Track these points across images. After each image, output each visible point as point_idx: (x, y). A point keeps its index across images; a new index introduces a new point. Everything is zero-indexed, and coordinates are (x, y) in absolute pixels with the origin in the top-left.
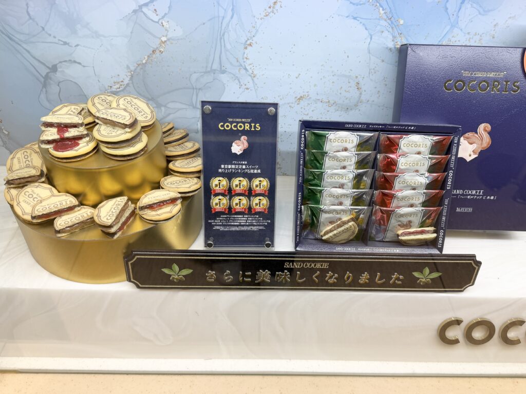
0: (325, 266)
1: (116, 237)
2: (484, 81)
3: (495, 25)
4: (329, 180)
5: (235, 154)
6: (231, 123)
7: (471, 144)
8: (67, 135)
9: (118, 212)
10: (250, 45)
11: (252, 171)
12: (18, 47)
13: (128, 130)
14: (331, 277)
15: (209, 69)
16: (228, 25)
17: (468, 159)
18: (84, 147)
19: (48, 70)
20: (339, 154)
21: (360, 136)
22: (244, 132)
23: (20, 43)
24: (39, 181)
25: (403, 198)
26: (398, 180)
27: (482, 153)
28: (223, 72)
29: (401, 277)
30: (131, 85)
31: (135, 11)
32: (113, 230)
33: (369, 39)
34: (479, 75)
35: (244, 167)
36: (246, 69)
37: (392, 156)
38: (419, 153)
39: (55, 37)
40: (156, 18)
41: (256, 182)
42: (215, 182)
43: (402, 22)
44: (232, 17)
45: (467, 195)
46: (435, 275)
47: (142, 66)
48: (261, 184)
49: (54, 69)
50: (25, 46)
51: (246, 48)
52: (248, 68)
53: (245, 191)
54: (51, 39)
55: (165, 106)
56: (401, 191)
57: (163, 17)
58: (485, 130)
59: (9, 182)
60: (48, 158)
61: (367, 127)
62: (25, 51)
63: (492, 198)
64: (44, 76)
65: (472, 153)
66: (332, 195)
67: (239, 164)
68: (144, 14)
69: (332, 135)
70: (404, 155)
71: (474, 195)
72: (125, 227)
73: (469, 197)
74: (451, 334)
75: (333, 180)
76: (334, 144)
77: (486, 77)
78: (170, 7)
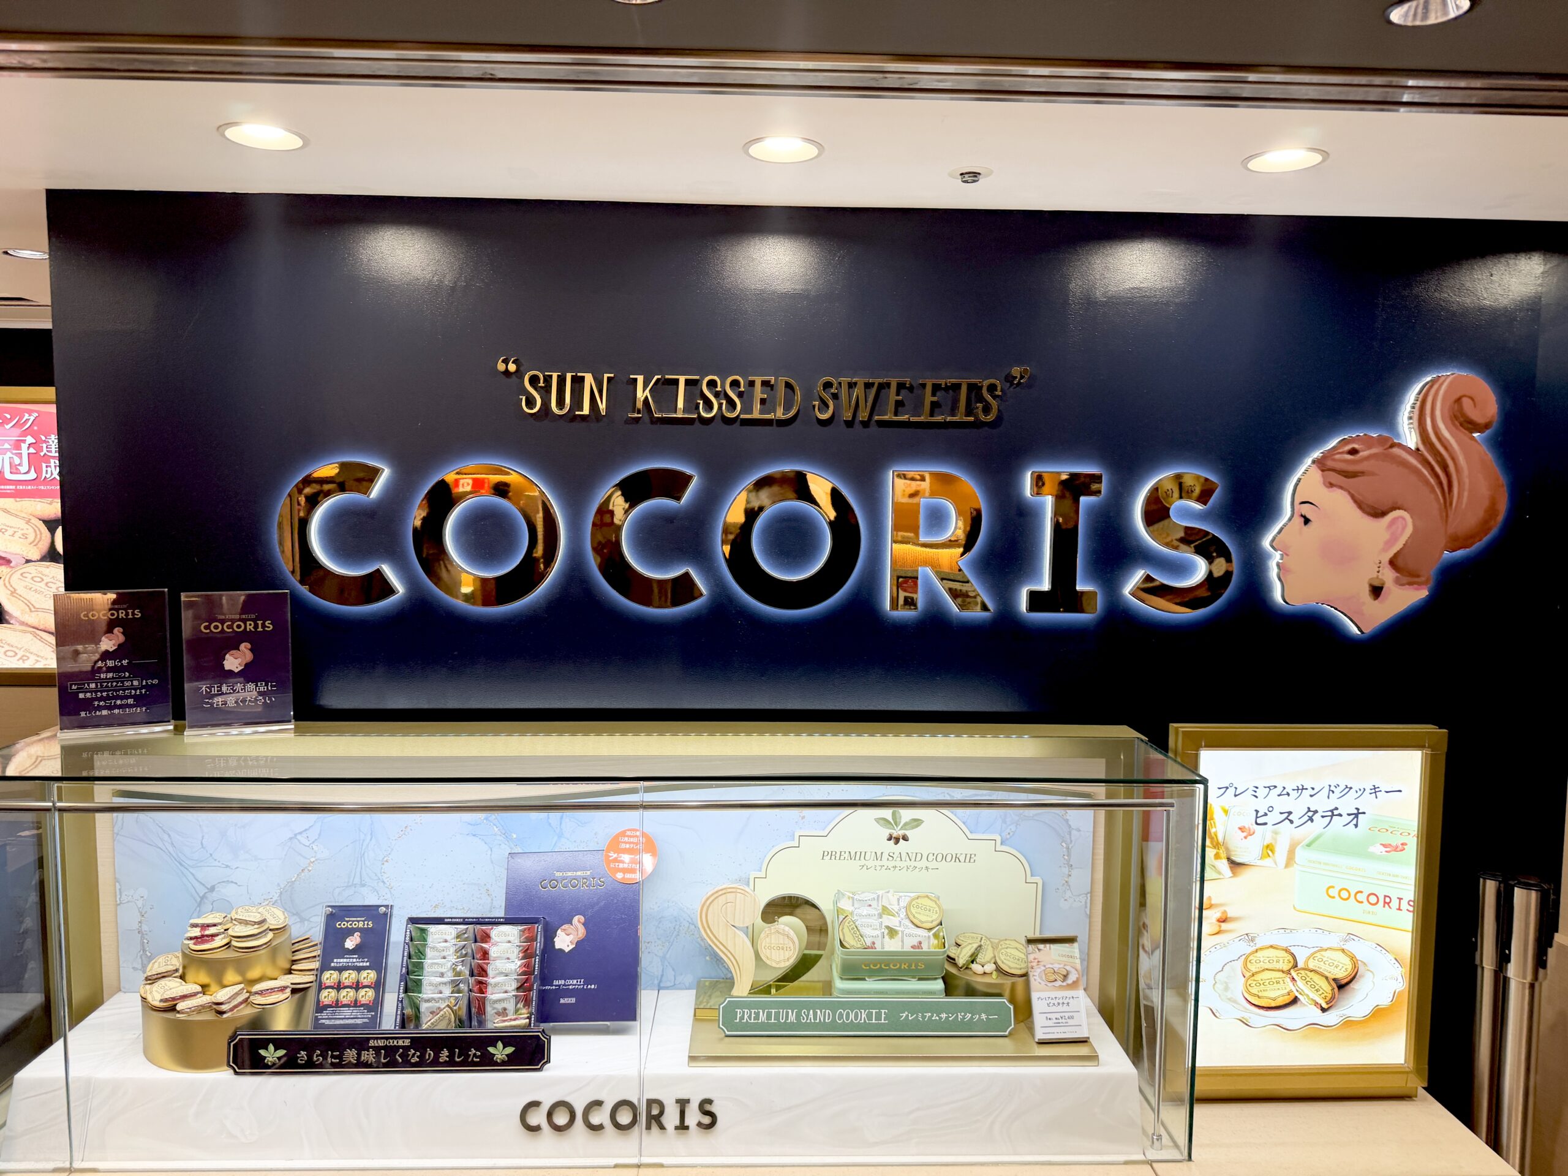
0: (407, 1042)
1: (225, 1016)
2: (574, 879)
3: (595, 834)
4: (430, 970)
5: (348, 949)
6: (347, 922)
7: (568, 935)
8: (207, 932)
9: (232, 994)
10: (387, 861)
11: (361, 964)
12: (185, 871)
13: (256, 926)
14: (413, 1055)
15: (350, 884)
16: (368, 845)
17: (567, 950)
18: (219, 942)
19: (207, 891)
20: (438, 945)
21: (457, 928)
22: (358, 930)
23: (188, 867)
24: (174, 975)
25: (496, 985)
26: (491, 968)
27: (579, 944)
28: (363, 885)
29: (479, 1053)
30: (279, 901)
31: (291, 839)
32: (224, 1008)
33: (489, 852)
34: (569, 874)
35: (355, 960)
36: (383, 882)
37: (484, 945)
38: (509, 942)
39: (219, 862)
40: (307, 843)
41: (364, 974)
42: (327, 975)
43: (515, 836)
44: (371, 840)
45: (569, 985)
46: (510, 1050)
47: (292, 883)
48: (369, 976)
49: (212, 889)
50: (191, 870)
51: (383, 864)
52: (385, 881)
53: (353, 983)
54: (216, 863)
55: (308, 920)
56: (493, 978)
57: (313, 842)
58: (579, 921)
59: (147, 979)
60: (187, 952)
61: (465, 921)
62: (189, 874)
63: (593, 986)
64: (201, 895)
65: (570, 944)
66: (431, 984)
67: (350, 958)
68: (299, 840)
69: (432, 929)
70: (496, 944)
71: (575, 985)
72: (235, 1011)
73: (570, 987)
74: (534, 1119)
75: (433, 969)
76: (435, 937)
77: (576, 876)
78: (320, 835)
